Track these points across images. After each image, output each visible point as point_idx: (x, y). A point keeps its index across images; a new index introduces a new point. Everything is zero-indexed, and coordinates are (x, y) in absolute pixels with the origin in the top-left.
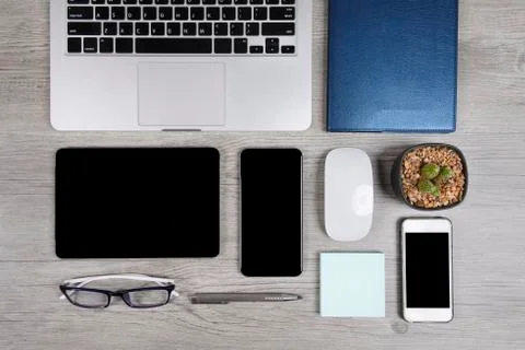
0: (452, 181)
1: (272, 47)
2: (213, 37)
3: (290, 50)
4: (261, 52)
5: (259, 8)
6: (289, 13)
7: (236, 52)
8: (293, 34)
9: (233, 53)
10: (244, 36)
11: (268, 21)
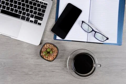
0: (52, 56)
1: (36, 22)
2: (21, 15)
3: (40, 24)
4: (33, 22)
5: (35, 11)
6: (42, 15)
7: (26, 20)
8: (42, 20)
9: (25, 20)
10: (29, 17)
11: (37, 15)
